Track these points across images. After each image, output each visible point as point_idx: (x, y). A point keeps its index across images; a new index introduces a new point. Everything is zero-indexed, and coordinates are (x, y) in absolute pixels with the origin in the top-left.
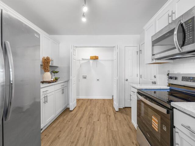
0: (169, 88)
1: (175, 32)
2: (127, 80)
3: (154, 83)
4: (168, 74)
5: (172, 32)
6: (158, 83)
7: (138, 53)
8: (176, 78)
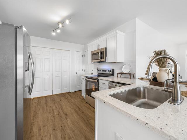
0: (98, 75)
1: (99, 53)
2: (76, 73)
3: (92, 74)
4: (98, 69)
5: (98, 53)
6: (94, 74)
7: (83, 56)
8: (100, 71)
